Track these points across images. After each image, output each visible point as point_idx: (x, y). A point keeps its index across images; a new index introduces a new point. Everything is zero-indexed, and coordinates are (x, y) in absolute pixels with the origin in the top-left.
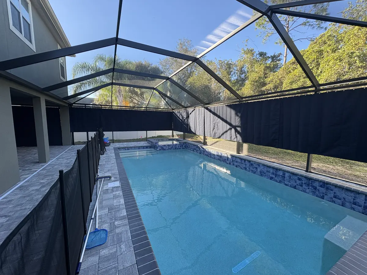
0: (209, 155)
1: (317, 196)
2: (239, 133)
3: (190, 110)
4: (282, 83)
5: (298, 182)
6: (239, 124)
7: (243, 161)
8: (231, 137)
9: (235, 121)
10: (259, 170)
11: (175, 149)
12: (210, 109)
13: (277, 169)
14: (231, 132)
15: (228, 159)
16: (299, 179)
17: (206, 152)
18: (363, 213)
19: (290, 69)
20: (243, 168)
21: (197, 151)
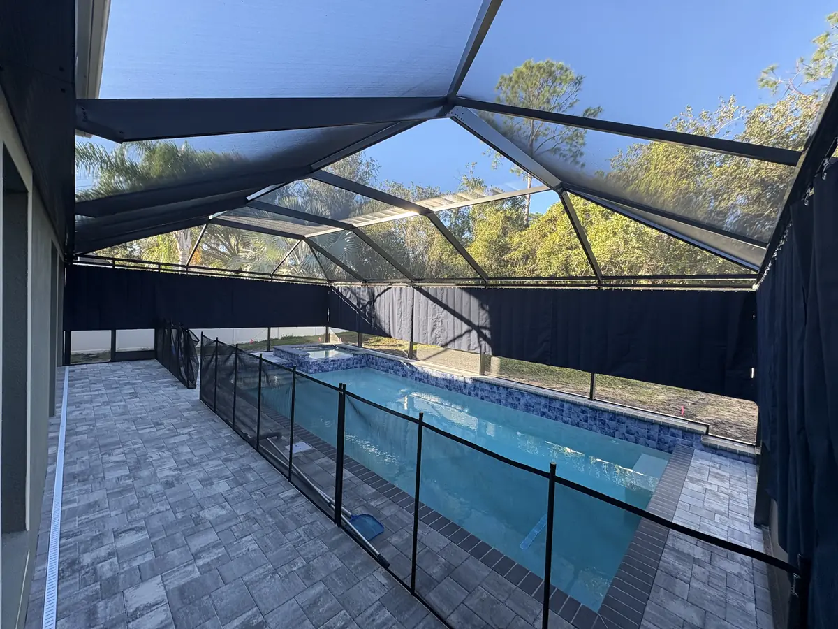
0: (426, 380)
1: (607, 434)
2: (485, 338)
3: (379, 287)
4: (534, 251)
5: (582, 416)
6: (487, 324)
7: (495, 389)
8: (469, 346)
9: (479, 319)
10: (522, 402)
11: (347, 368)
12: (426, 290)
13: (551, 399)
14: (469, 337)
15: (465, 386)
16: (583, 412)
17: (418, 373)
18: (657, 449)
19: (546, 231)
20: (494, 400)
21: (396, 372)
